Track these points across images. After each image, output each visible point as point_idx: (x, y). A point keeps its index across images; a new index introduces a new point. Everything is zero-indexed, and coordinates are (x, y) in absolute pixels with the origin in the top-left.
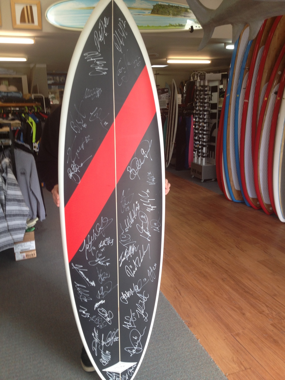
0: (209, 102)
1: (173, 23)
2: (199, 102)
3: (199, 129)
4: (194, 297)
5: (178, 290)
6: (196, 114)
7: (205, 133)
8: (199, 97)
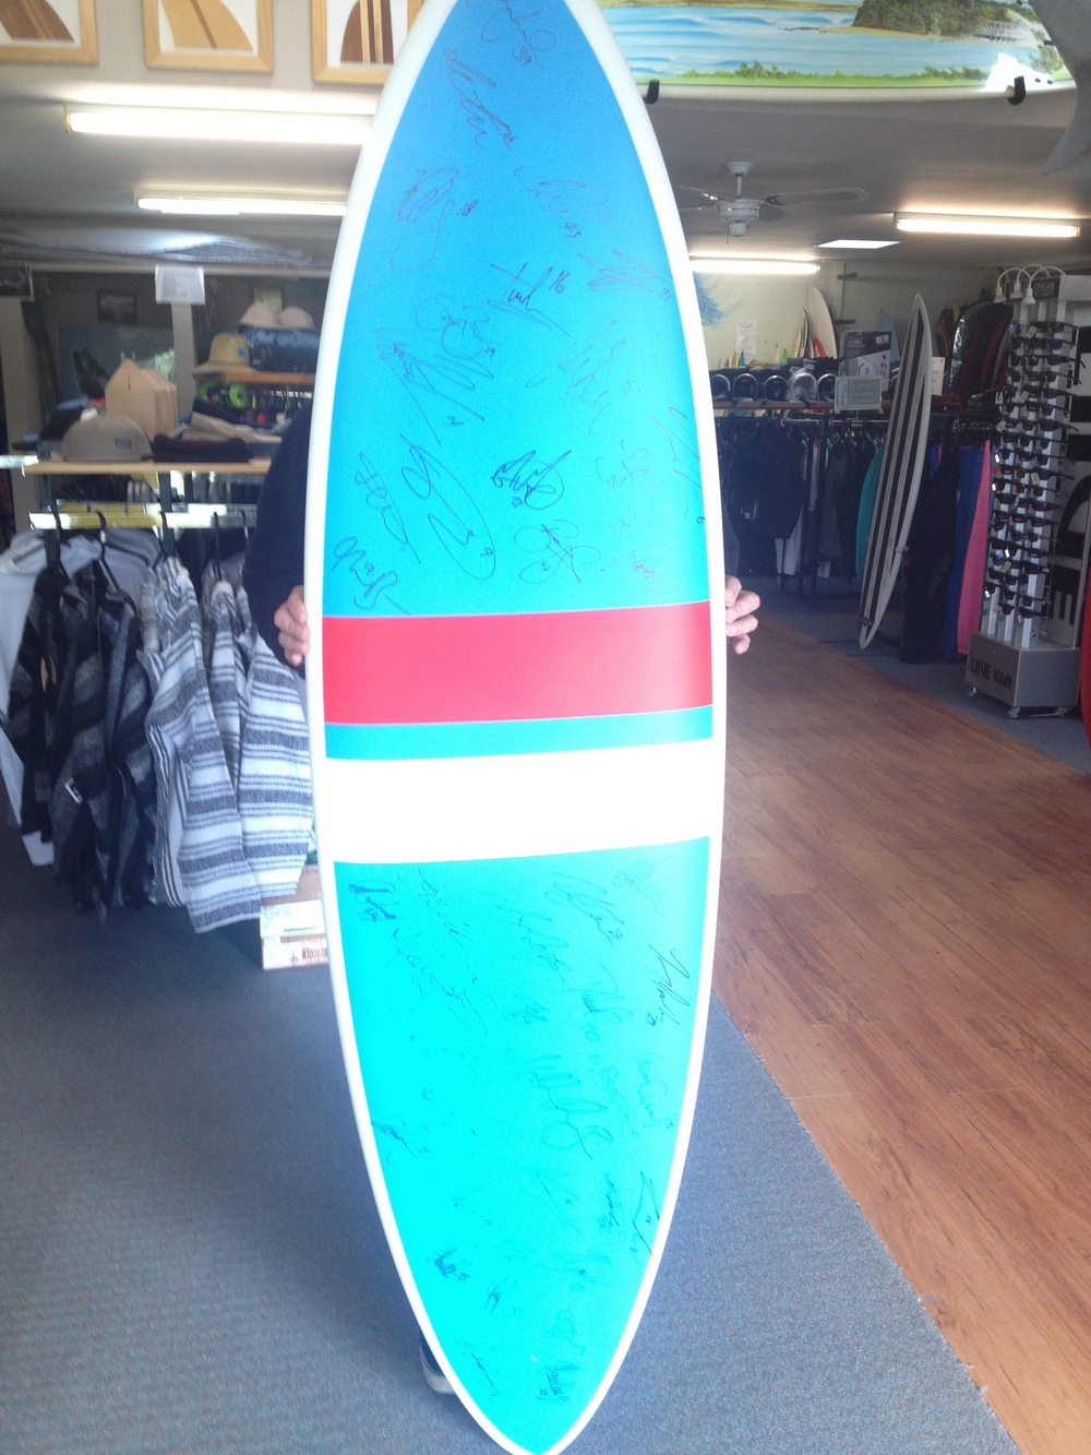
0: (1068, 390)
1: (942, 64)
2: (1027, 388)
3: (1015, 497)
4: (967, 1199)
5: (900, 1164)
6: (1008, 437)
7: (1040, 514)
8: (1024, 369)
